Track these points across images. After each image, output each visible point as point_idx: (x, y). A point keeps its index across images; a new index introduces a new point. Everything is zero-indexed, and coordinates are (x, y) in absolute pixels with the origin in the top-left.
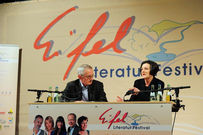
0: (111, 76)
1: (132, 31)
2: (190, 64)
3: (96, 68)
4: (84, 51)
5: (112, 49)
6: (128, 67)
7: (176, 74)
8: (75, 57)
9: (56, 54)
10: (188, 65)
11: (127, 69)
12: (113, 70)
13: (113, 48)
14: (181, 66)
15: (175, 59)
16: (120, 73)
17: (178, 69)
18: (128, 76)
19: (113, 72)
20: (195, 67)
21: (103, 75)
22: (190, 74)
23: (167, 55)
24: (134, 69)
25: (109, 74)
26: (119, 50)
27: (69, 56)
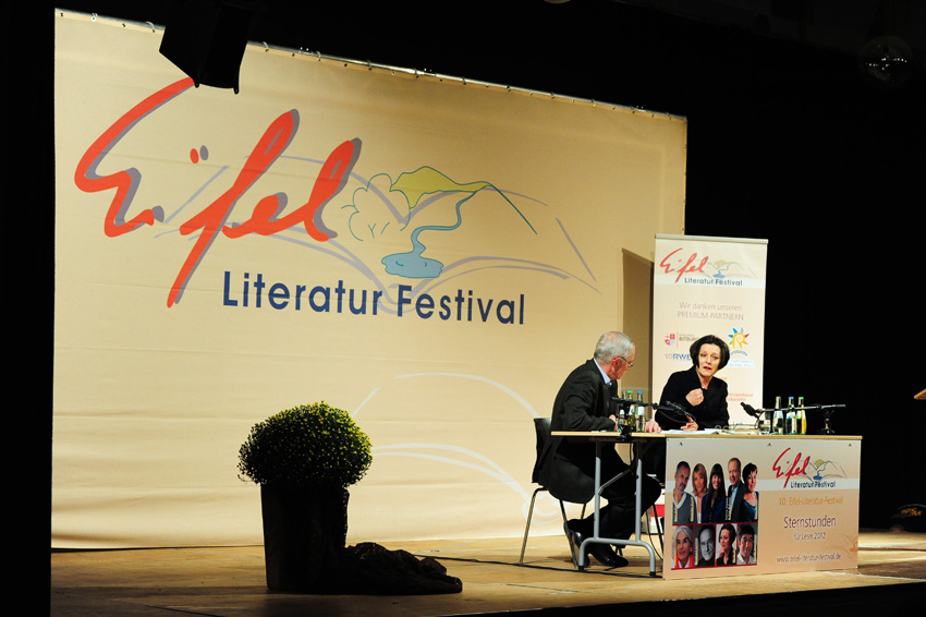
0: (298, 307)
1: (352, 183)
2: (470, 293)
3: (260, 276)
4: (230, 221)
5: (302, 225)
6: (341, 283)
7: (441, 313)
8: (202, 236)
9: (149, 217)
10: (465, 295)
11: (337, 291)
12: (304, 288)
13: (306, 224)
14: (453, 295)
15: (443, 277)
16: (320, 299)
17: (445, 302)
18: (339, 310)
19: (303, 293)
20: (479, 301)
21: (278, 301)
22: (470, 319)
23: (427, 262)
24: (352, 292)
25: (292, 300)
26: (320, 234)
27: (186, 229)
